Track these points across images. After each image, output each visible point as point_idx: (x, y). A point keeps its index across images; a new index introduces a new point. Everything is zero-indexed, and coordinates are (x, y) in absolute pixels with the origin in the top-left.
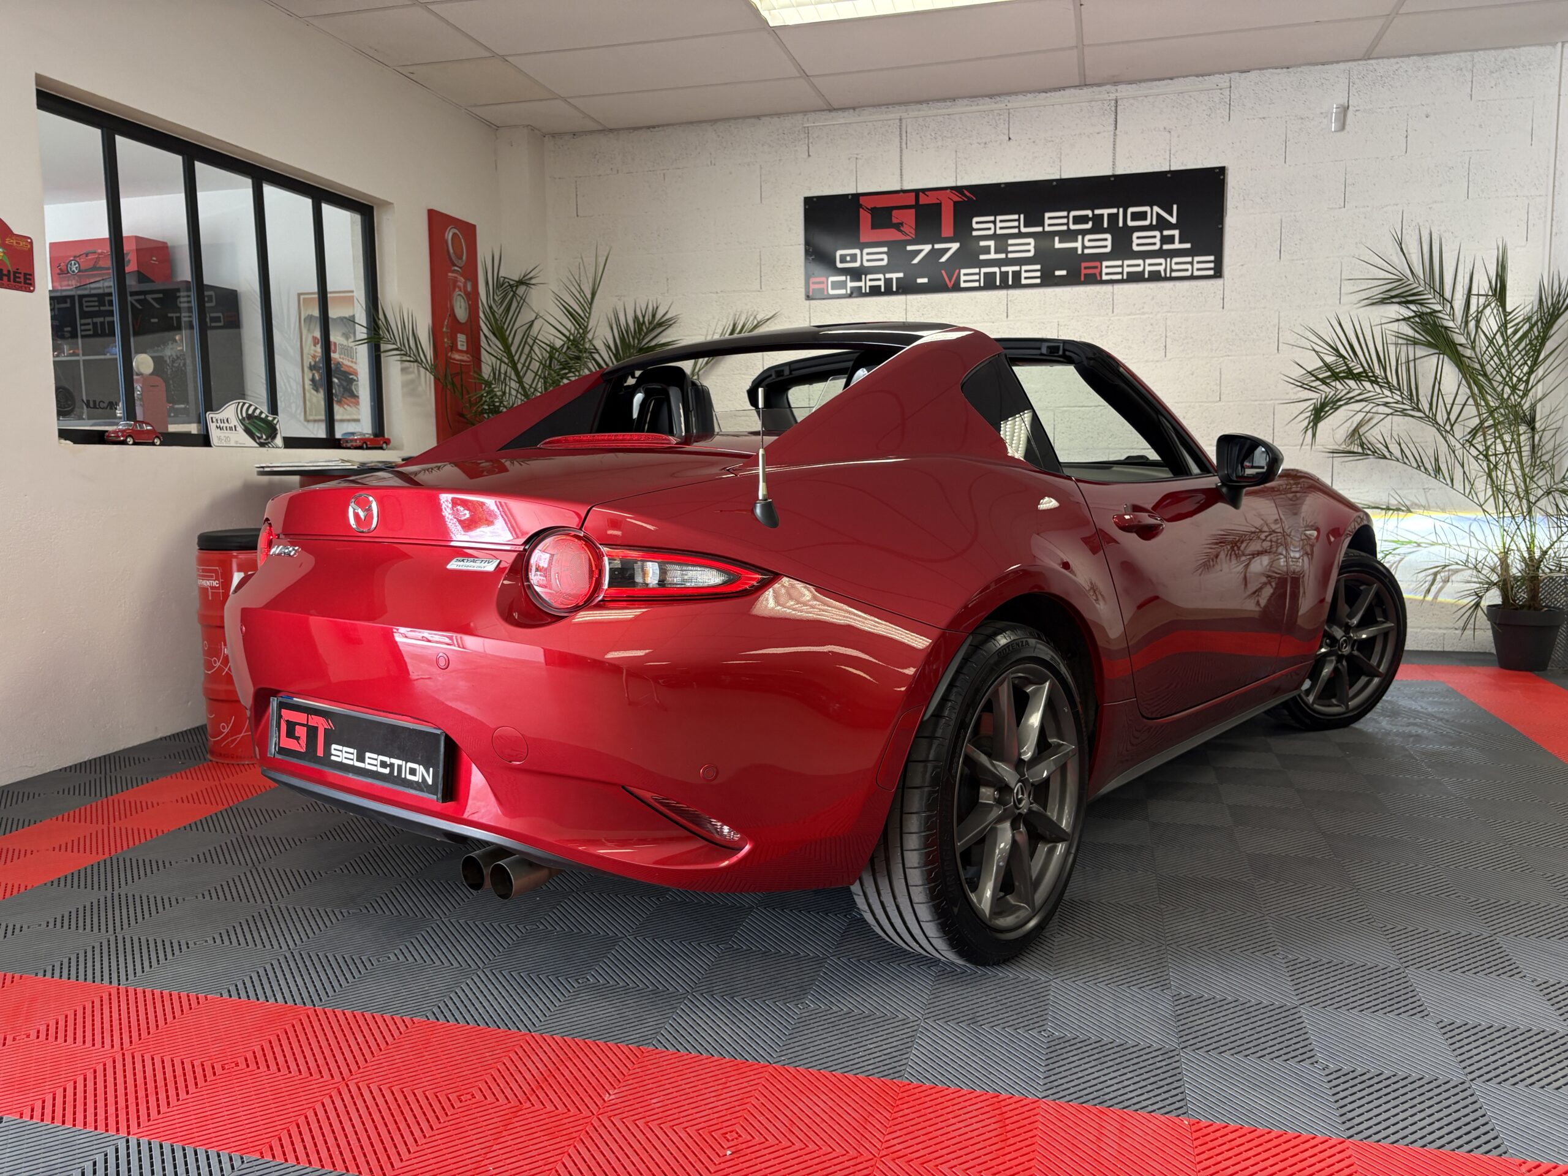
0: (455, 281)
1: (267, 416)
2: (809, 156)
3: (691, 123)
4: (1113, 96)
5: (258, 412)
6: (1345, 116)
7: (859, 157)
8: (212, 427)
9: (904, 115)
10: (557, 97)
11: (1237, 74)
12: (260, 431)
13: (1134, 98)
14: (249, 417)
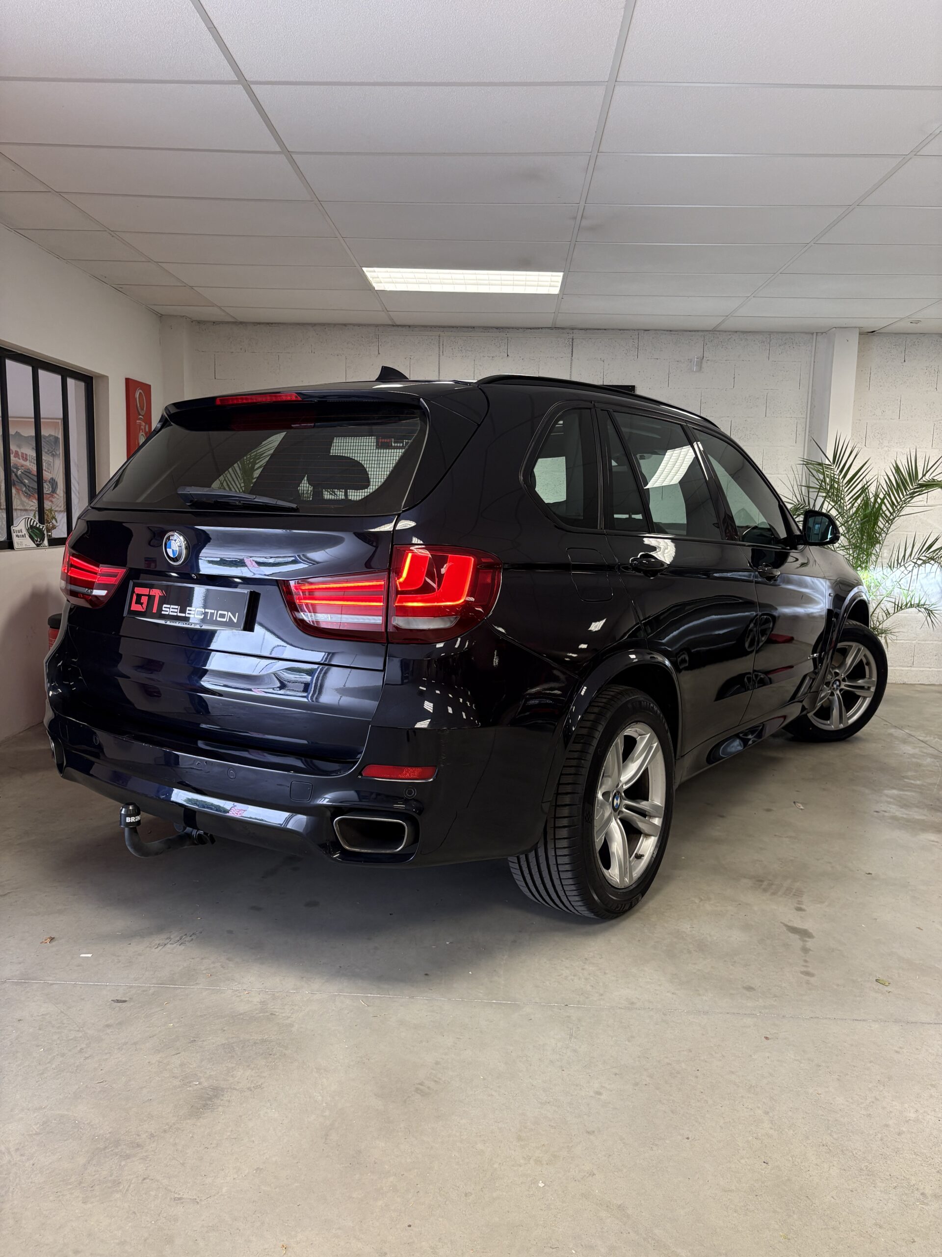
0: (140, 425)
1: (40, 526)
2: (379, 353)
3: (299, 324)
4: (571, 336)
5: (35, 523)
6: (701, 363)
7: (412, 357)
8: (14, 535)
9: (442, 334)
10: (213, 305)
11: (643, 331)
12: (36, 536)
13: (583, 339)
14: (32, 527)
